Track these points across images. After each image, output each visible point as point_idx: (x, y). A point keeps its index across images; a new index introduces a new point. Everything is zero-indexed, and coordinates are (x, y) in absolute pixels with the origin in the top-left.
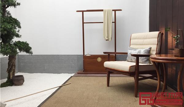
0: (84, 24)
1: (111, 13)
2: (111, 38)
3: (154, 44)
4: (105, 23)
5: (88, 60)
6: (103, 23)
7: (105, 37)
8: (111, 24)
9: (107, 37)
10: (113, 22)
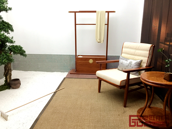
0: (77, 25)
1: (104, 14)
2: (103, 41)
3: (145, 57)
4: (98, 25)
5: (80, 61)
6: (95, 24)
7: (97, 39)
8: (104, 26)
9: (99, 40)
10: (105, 24)
